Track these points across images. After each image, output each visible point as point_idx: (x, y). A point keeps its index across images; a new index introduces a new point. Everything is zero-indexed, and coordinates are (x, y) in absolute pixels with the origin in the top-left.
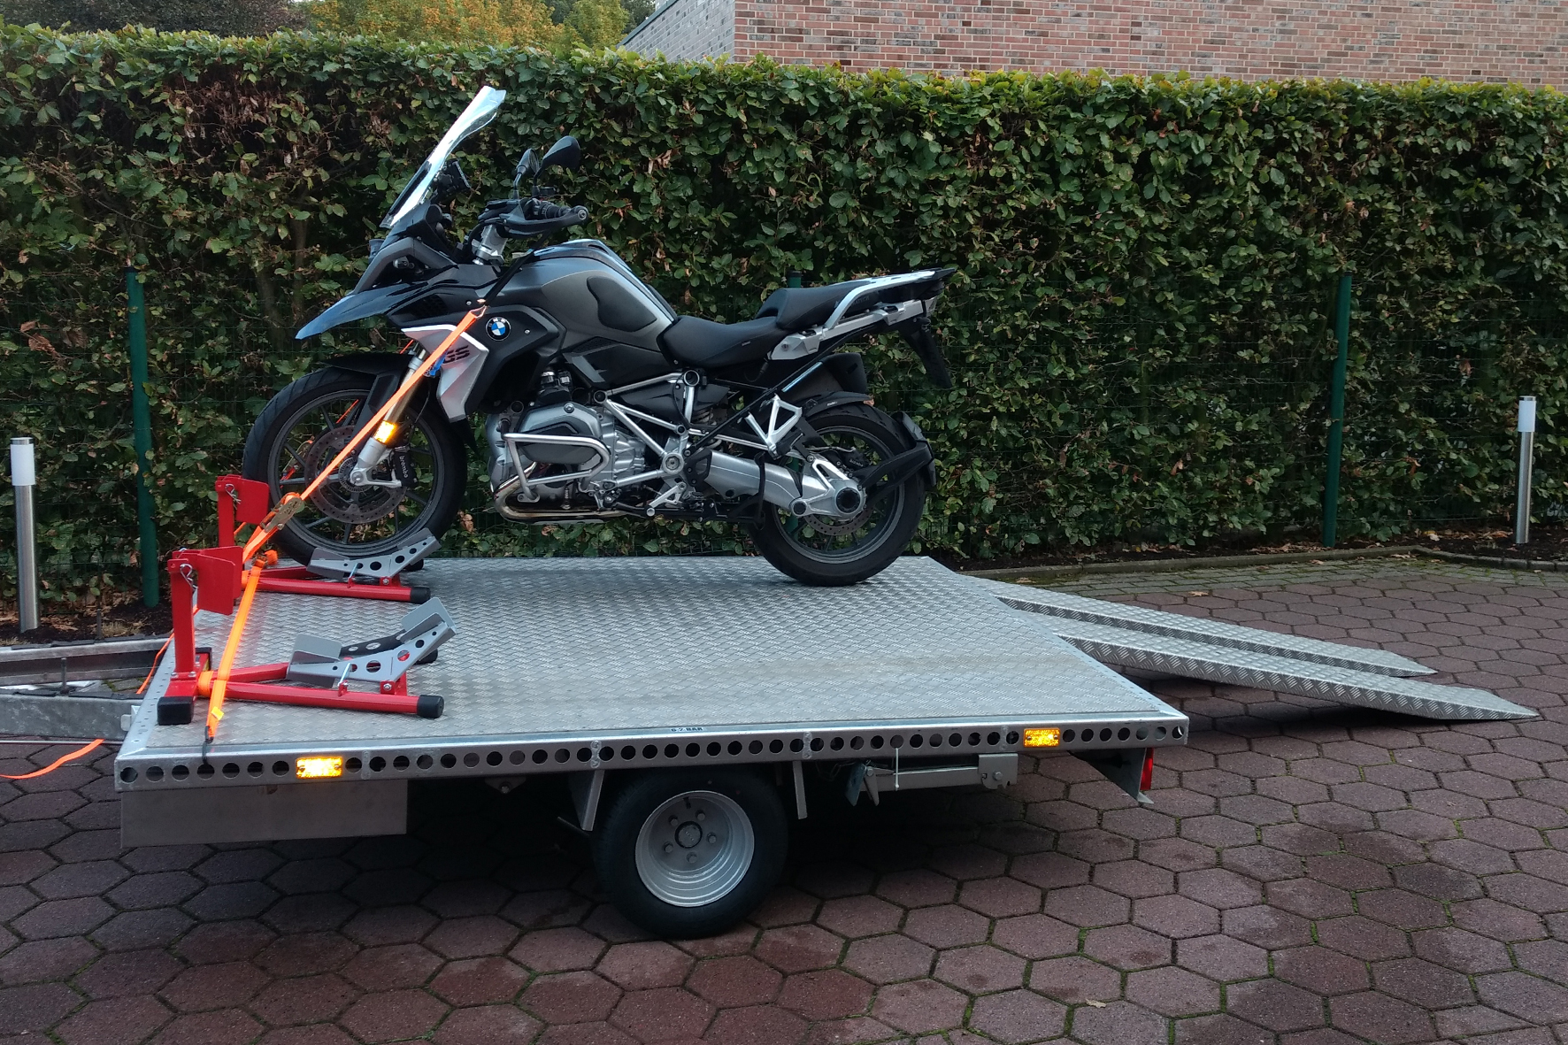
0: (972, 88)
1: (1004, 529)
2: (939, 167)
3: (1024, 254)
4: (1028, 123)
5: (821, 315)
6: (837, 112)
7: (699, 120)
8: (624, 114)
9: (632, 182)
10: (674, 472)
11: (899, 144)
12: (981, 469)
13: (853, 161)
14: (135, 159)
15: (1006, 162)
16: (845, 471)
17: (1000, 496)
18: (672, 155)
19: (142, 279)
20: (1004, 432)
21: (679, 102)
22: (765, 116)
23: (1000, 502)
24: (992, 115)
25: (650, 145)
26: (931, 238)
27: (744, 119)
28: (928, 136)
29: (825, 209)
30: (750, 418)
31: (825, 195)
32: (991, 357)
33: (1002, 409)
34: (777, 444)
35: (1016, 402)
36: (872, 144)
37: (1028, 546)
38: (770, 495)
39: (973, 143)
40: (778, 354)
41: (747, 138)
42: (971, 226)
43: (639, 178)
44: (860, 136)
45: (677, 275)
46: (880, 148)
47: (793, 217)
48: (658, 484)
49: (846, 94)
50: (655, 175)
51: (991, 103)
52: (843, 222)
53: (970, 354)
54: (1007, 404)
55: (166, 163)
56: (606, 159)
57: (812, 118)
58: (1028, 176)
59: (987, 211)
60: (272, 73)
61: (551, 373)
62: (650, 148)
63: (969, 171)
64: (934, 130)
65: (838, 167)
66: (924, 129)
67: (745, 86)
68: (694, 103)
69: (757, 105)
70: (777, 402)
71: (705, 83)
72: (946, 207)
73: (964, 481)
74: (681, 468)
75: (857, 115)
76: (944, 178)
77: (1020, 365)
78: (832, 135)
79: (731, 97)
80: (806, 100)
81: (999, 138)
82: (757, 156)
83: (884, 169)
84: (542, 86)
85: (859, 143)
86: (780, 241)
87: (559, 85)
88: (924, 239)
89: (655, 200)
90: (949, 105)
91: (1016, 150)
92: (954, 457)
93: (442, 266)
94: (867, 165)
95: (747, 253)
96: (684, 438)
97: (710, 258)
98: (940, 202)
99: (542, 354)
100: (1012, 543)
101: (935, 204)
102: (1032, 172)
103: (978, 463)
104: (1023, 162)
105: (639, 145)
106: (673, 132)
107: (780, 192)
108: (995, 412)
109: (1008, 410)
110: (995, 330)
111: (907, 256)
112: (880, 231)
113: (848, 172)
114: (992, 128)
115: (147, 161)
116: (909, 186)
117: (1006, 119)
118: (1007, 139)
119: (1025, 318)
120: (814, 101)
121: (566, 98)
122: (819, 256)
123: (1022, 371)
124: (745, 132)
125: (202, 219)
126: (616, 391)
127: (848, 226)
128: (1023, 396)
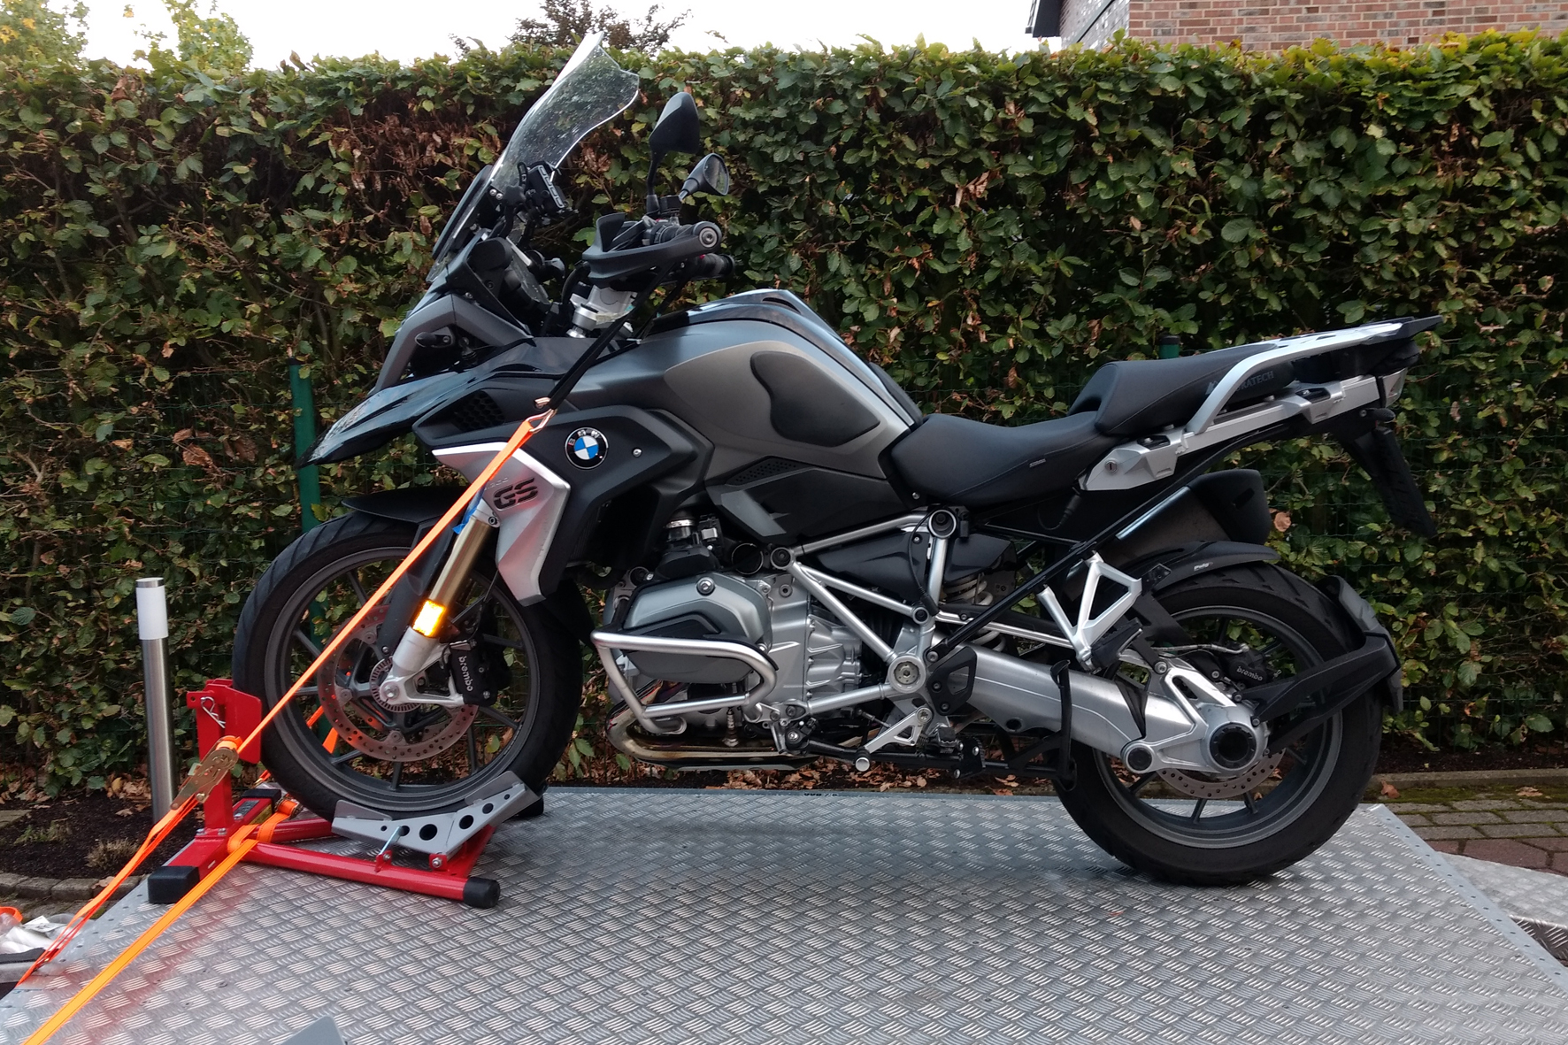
0: (1444, 58)
1: (1493, 708)
2: (1391, 177)
3: (1527, 300)
4: (1539, 102)
5: (1182, 408)
6: (1234, 105)
7: (1027, 127)
8: (922, 126)
9: (933, 219)
10: (910, 689)
11: (1329, 147)
12: (1456, 619)
13: (1257, 175)
14: (291, 221)
15: (1500, 163)
16: (1226, 689)
17: (1487, 659)
18: (990, 179)
19: (305, 373)
20: (1493, 565)
21: (999, 104)
22: (1124, 115)
23: (1487, 668)
24: (1479, 94)
25: (958, 167)
26: (1380, 281)
27: (1093, 121)
28: (1375, 131)
29: (1214, 248)
30: (1048, 595)
31: (1215, 226)
32: (1474, 454)
33: (1492, 532)
34: (1094, 647)
35: (1514, 521)
36: (1287, 147)
37: (1534, 737)
38: (1085, 730)
39: (1446, 138)
40: (1098, 480)
41: (1098, 149)
42: (1442, 262)
43: (942, 214)
44: (1268, 137)
45: (996, 347)
46: (1300, 153)
47: (1167, 259)
48: (884, 709)
49: (1246, 78)
50: (964, 207)
51: (1476, 77)
52: (1242, 262)
53: (1440, 450)
54: (1501, 524)
55: (327, 223)
56: (896, 191)
57: (1197, 115)
58: (1538, 183)
59: (1469, 238)
60: (455, 98)
61: (686, 523)
62: (957, 170)
63: (1440, 180)
64: (1384, 121)
65: (1235, 183)
66: (1368, 121)
67: (1097, 76)
68: (1023, 103)
69: (1113, 100)
70: (1097, 567)
71: (1039, 76)
72: (1403, 235)
73: (1431, 637)
74: (922, 682)
75: (1264, 107)
76: (1399, 191)
77: (1521, 465)
78: (1225, 139)
79: (1075, 92)
80: (1187, 90)
81: (1489, 129)
82: (1113, 174)
83: (1305, 183)
84: (808, 94)
85: (1267, 149)
86: (1150, 293)
87: (829, 91)
88: (1368, 283)
89: (964, 243)
90: (1409, 82)
91: (1518, 145)
92: (1415, 602)
93: (506, 341)
94: (1280, 178)
95: (1097, 312)
96: (928, 628)
97: (1043, 321)
98: (1393, 226)
99: (664, 491)
100: (1506, 727)
101: (1385, 231)
102: (1541, 176)
103: (1452, 610)
104: (1528, 162)
105: (941, 167)
106: (991, 147)
107: (1147, 224)
108: (1479, 534)
109: (1502, 534)
110: (1481, 415)
111: (1341, 309)
112: (1300, 274)
113: (1250, 189)
114: (1477, 114)
115: (306, 220)
116: (1344, 206)
117: (1501, 99)
118: (1502, 129)
119: (1530, 396)
120: (1199, 92)
121: (838, 107)
122: (1207, 315)
123: (1522, 473)
124: (1095, 140)
125: (374, 294)
126: (810, 547)
127: (1250, 268)
128: (1526, 511)
